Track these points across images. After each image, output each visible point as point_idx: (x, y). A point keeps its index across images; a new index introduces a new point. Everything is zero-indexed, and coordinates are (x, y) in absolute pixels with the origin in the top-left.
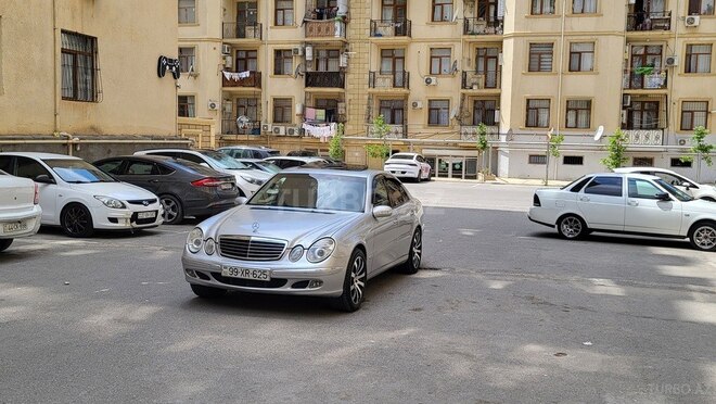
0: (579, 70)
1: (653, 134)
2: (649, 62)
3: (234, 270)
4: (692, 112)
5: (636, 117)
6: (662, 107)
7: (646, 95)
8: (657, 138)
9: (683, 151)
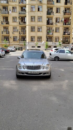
0: (39, 31)
1: (51, 42)
2: (50, 30)
3: (31, 72)
4: (57, 39)
5: (48, 39)
6: (52, 38)
7: (50, 36)
9: (55, 45)
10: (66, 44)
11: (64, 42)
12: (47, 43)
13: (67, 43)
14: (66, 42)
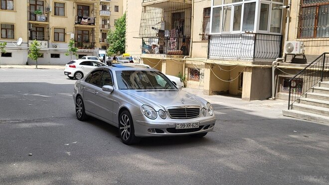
0: (6, 9)
1: (44, 42)
2: (38, 8)
3: (183, 125)
4: (58, 33)
5: (34, 34)
6: (46, 30)
7: (38, 24)
8: (45, 44)
9: (56, 50)
10: (86, 48)
11: (79, 43)
12: (36, 44)
13: (88, 46)
14: (84, 45)
